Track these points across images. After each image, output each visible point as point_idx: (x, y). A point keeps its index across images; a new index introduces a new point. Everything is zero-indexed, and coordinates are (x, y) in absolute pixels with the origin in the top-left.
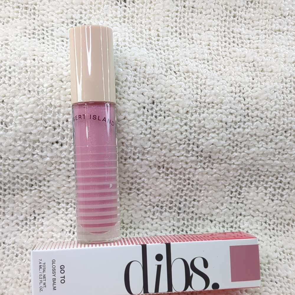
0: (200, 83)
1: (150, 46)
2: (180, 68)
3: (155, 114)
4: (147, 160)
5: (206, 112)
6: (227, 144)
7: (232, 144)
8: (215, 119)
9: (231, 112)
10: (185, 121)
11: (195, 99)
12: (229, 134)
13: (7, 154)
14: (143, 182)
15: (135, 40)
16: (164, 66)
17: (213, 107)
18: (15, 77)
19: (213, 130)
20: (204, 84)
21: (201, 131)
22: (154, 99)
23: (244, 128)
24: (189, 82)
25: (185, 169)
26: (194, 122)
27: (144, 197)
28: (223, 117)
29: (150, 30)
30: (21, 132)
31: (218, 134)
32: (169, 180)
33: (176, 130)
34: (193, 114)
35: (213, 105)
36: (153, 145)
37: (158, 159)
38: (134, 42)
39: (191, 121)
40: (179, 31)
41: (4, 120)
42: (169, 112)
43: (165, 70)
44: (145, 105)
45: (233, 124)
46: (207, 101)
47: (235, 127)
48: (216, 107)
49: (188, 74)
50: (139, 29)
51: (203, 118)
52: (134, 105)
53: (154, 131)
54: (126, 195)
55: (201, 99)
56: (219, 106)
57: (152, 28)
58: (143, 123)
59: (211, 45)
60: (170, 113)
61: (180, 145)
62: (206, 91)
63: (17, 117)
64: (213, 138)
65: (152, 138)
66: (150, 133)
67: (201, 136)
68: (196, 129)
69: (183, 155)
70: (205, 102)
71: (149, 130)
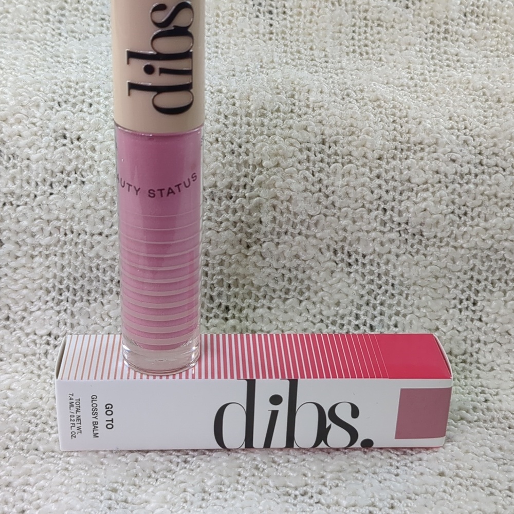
0: (398, 114)
1: (314, 69)
2: (365, 94)
3: (326, 159)
4: (315, 237)
5: (411, 157)
6: (450, 211)
7: (457, 211)
8: (427, 168)
9: (453, 157)
10: (376, 172)
11: (392, 137)
12: (452, 193)
13: (82, 224)
14: (309, 278)
15: (290, 61)
16: (338, 91)
17: (422, 149)
18: (99, 103)
19: (425, 186)
20: (406, 116)
21: (405, 187)
22: (324, 137)
23: (476, 185)
24: (381, 113)
25: (380, 255)
26: (392, 173)
27: (310, 306)
28: (440, 164)
29: (311, 49)
30: (106, 185)
31: (434, 193)
32: (352, 275)
33: (363, 185)
34: (390, 160)
35: (422, 146)
36: (324, 211)
37: (333, 236)
38: (287, 63)
39: (386, 171)
40: (358, 51)
41: (79, 166)
42: (349, 157)
43: (341, 97)
44: (309, 145)
45: (458, 178)
46: (413, 139)
47: (462, 182)
48: (427, 149)
49: (378, 103)
50: (295, 49)
51: (407, 167)
52: (292, 145)
53: (327, 187)
54: (280, 302)
55: (402, 137)
56: (432, 149)
57: (314, 47)
58: (308, 174)
59: (412, 68)
60: (352, 158)
61: (370, 211)
62: (409, 126)
63: (100, 161)
64: (425, 199)
65: (323, 199)
66: (320, 190)
67: (404, 197)
68: (395, 184)
69: (375, 229)
70: (408, 142)
71: (318, 186)
